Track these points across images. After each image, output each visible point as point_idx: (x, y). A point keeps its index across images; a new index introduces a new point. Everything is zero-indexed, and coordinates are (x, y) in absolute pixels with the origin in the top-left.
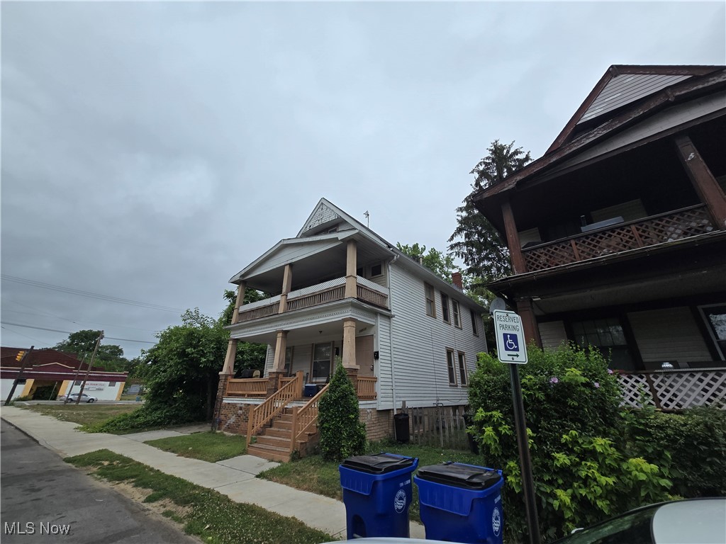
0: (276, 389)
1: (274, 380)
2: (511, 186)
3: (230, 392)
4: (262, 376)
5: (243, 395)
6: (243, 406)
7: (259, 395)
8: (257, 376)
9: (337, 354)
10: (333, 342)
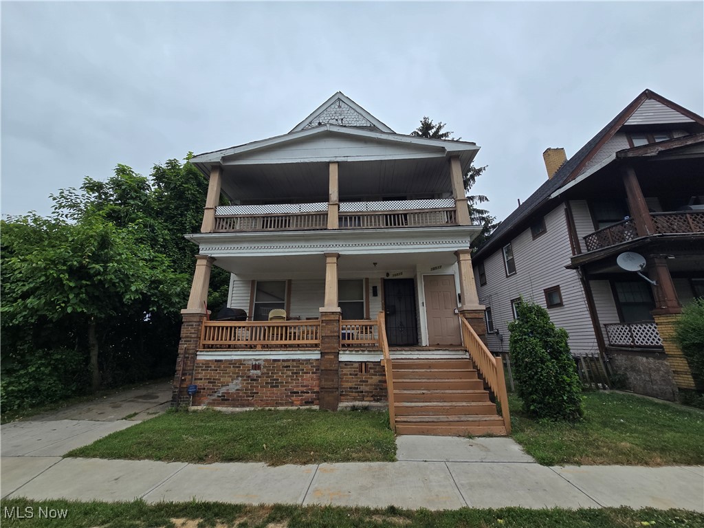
2: (653, 154)
3: (214, 343)
6: (262, 363)
9: (375, 294)
10: (367, 279)
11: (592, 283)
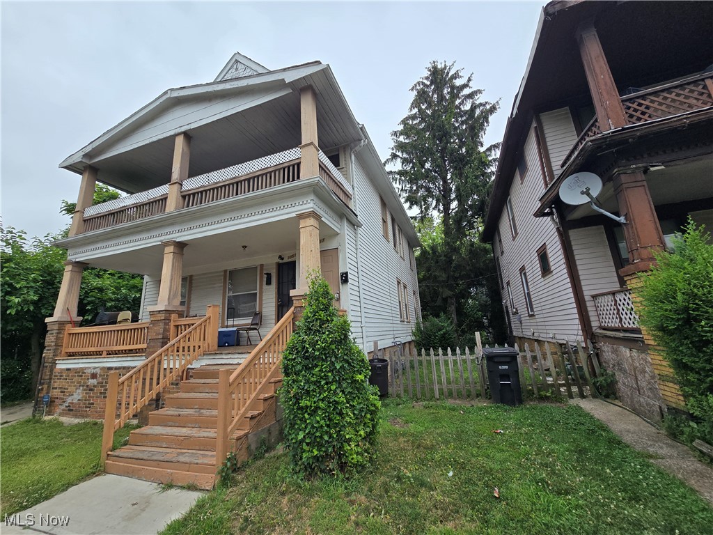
0: (165, 340)
1: (162, 325)
3: (71, 350)
4: (135, 319)
5: (99, 354)
6: (98, 371)
7: (131, 351)
8: (126, 320)
9: (269, 283)
10: (262, 266)
11: (573, 234)
